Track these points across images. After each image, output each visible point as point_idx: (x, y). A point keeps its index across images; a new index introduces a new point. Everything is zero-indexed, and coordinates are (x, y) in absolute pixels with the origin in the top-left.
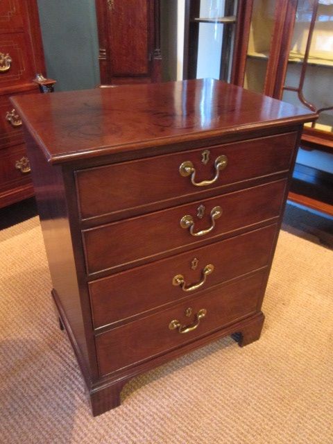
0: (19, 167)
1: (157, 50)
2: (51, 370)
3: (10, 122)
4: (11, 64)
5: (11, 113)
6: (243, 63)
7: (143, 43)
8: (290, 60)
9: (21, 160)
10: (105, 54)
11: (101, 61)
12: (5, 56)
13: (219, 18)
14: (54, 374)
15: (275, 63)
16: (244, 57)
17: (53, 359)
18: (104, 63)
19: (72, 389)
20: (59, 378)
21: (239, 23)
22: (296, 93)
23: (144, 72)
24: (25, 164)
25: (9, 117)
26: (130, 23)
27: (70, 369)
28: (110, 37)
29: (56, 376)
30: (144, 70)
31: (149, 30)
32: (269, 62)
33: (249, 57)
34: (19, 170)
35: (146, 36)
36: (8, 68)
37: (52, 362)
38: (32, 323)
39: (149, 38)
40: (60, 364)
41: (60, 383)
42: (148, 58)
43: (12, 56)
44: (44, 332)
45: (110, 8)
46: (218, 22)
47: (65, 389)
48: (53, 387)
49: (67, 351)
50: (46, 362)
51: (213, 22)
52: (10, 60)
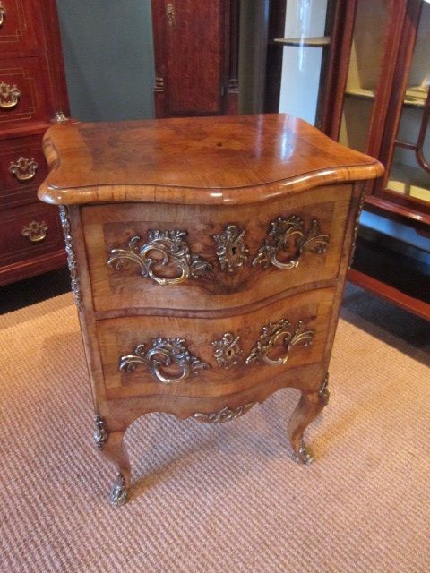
0: (27, 234)
1: (232, 80)
2: (14, 527)
3: (14, 175)
4: (19, 98)
5: (17, 164)
6: (339, 104)
7: (213, 70)
8: (406, 102)
9: (31, 224)
10: (162, 84)
11: (156, 94)
12: (11, 88)
13: (306, 39)
14: (17, 533)
15: (385, 105)
16: (341, 96)
17: (20, 511)
18: (161, 97)
19: (35, 561)
20: (21, 541)
21: (333, 47)
22: (413, 152)
23: (215, 109)
24: (35, 231)
25: (14, 168)
26: (197, 44)
27: (39, 530)
28: (169, 62)
29: (19, 537)
30: (215, 107)
31: (222, 52)
32: (375, 105)
33: (347, 96)
34: (27, 237)
35: (218, 61)
36: (14, 104)
37: (19, 514)
38: (8, 452)
39: (222, 64)
40: (27, 520)
41: (21, 549)
42: (220, 90)
43: (20, 88)
44: (20, 468)
45: (170, 23)
46: (306, 45)
47: (25, 559)
48: (10, 554)
49: (42, 501)
50: (11, 514)
51: (298, 45)
52: (17, 94)
